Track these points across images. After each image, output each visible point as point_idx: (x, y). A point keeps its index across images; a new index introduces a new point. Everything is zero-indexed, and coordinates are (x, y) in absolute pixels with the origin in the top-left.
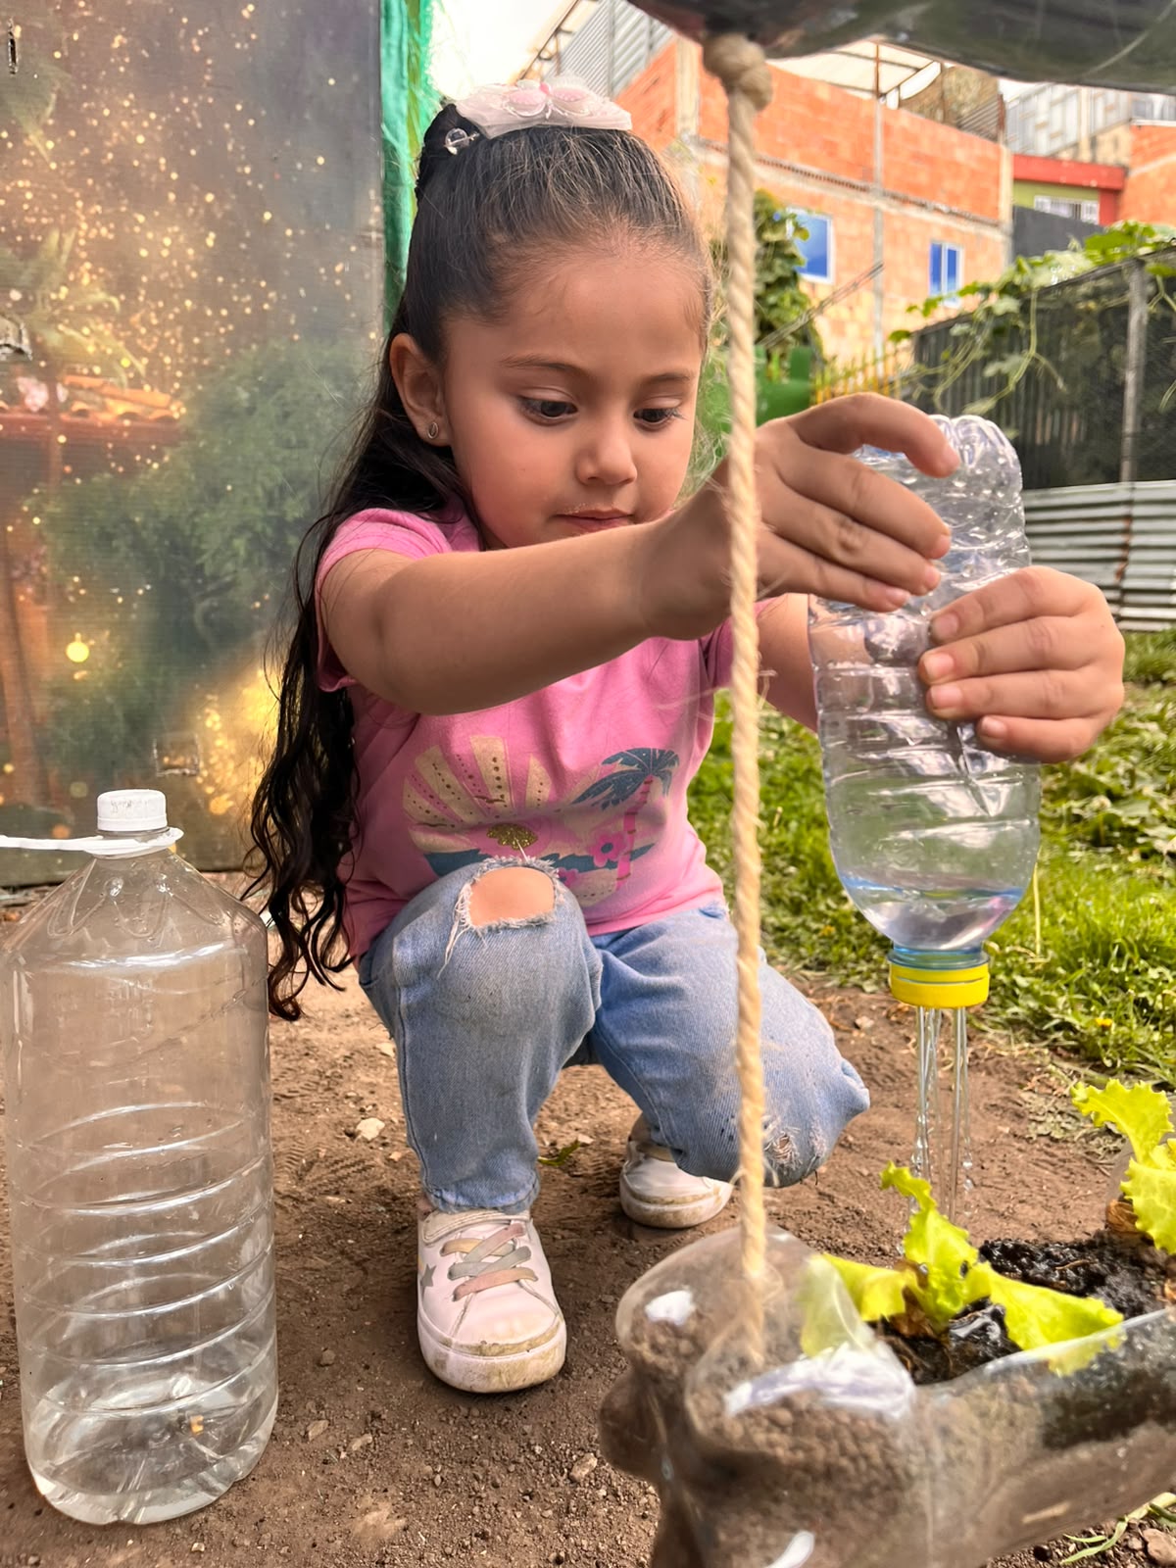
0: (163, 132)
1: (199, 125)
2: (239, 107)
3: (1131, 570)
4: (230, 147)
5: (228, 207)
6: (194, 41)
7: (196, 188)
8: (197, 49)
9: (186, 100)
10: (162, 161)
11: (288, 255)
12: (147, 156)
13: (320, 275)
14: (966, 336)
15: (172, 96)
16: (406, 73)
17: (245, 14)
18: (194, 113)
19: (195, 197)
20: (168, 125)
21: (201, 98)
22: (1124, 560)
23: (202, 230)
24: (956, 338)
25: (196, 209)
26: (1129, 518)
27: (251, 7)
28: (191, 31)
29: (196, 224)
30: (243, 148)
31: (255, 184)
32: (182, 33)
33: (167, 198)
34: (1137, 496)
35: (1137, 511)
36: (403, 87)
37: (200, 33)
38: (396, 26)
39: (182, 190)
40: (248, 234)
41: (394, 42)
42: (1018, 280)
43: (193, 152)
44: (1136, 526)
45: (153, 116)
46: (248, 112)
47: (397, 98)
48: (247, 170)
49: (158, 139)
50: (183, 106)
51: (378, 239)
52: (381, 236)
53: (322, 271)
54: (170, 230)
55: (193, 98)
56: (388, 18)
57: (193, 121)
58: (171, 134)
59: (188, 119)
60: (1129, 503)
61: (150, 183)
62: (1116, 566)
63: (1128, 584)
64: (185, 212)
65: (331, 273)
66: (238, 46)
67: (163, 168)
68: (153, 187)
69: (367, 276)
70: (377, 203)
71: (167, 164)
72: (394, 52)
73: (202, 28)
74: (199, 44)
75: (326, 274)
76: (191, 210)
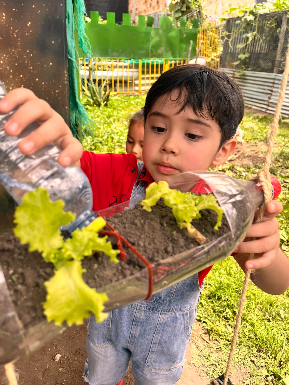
0: (8, 59)
1: (17, 57)
2: (28, 51)
3: (272, 97)
4: (26, 62)
5: (26, 78)
6: (15, 34)
7: (17, 74)
8: (15, 36)
9: (13, 51)
10: (8, 67)
11: (43, 89)
12: (4, 66)
13: (52, 93)
14: (239, 24)
15: (9, 49)
16: (74, 35)
17: (28, 25)
18: (16, 54)
19: (17, 76)
20: (8, 58)
21: (17, 49)
22: (271, 94)
23: (20, 85)
24: (237, 25)
25: (18, 79)
26: (274, 83)
27: (30, 23)
28: (13, 32)
29: (18, 83)
30: (30, 62)
31: (33, 72)
32: (11, 32)
33: (10, 77)
34: (277, 78)
35: (276, 82)
36: (73, 39)
37: (16, 31)
38: (71, 21)
39: (14, 74)
40: (32, 85)
41: (70, 26)
42: (254, 11)
43: (16, 64)
44: (275, 86)
45: (5, 55)
46: (30, 52)
47: (72, 42)
48: (31, 68)
49: (7, 62)
50: (13, 52)
51: (67, 83)
52: (68, 82)
53: (53, 92)
54: (11, 85)
55: (15, 49)
56: (69, 19)
57: (16, 56)
58: (10, 59)
59: (14, 55)
60: (274, 79)
61: (5, 73)
62: (269, 96)
63: (271, 101)
64: (15, 80)
65: (55, 93)
66: (27, 34)
67: (8, 69)
68: (6, 74)
69: (65, 93)
70: (67, 74)
71: (9, 68)
72: (71, 29)
73: (17, 30)
74: (16, 35)
75: (54, 93)
76: (17, 80)
